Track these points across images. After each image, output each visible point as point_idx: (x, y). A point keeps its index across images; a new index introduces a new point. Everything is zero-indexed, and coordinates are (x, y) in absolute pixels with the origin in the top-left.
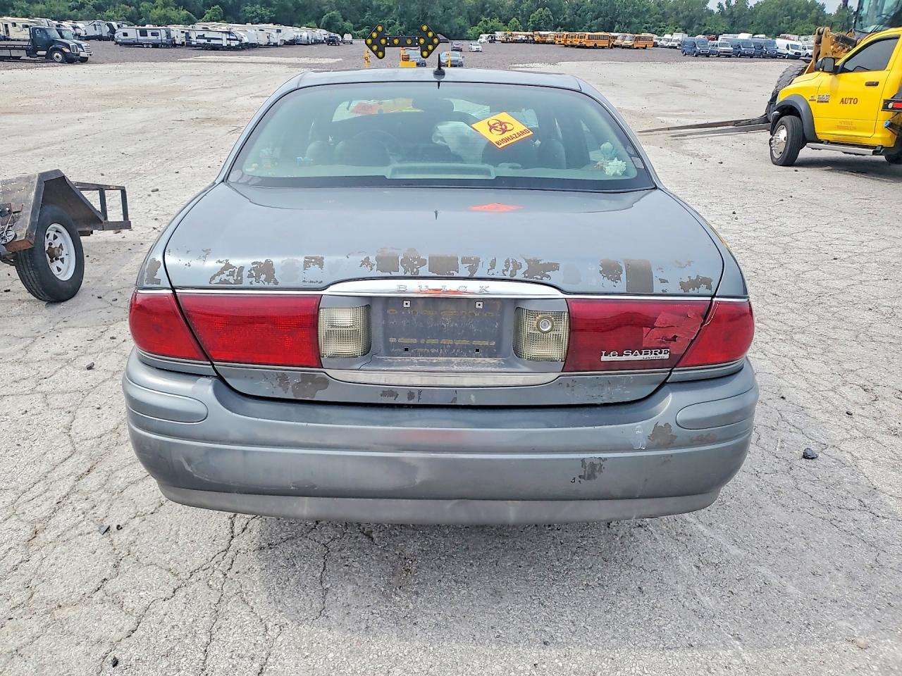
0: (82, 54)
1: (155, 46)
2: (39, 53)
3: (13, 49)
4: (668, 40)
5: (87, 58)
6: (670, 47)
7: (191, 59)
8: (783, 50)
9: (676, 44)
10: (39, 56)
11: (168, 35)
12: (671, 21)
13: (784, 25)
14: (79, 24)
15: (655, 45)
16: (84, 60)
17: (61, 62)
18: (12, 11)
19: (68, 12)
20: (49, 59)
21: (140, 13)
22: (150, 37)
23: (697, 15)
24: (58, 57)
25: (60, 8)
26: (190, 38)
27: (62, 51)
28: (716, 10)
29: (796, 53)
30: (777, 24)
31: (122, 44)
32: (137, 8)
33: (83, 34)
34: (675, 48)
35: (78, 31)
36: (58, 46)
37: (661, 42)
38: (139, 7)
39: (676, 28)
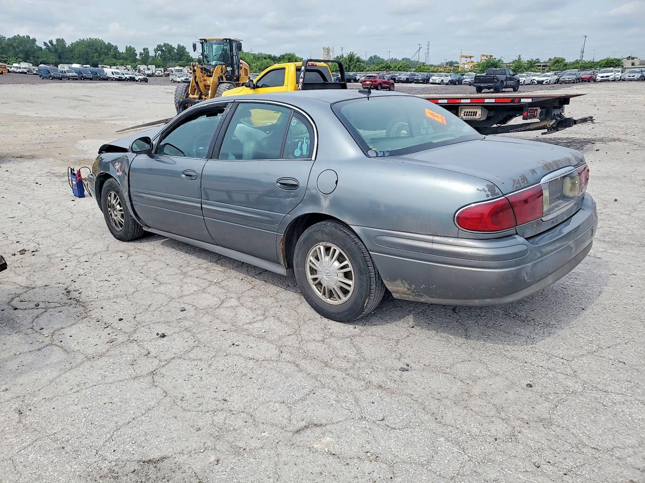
4: (17, 68)
6: (21, 73)
8: (110, 75)
9: (25, 71)
12: (11, 53)
13: (96, 59)
15: (9, 72)
23: (31, 50)
28: (44, 47)
29: (119, 77)
30: (91, 58)
34: (25, 73)
37: (12, 69)
39: (17, 59)
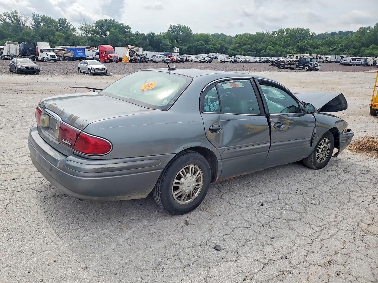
0: (317, 68)
1: (358, 65)
2: (300, 67)
3: (292, 65)
5: (319, 69)
7: (369, 71)
10: (300, 68)
11: (366, 61)
14: (329, 57)
16: (317, 70)
17: (307, 70)
18: (306, 52)
19: (328, 52)
20: (303, 69)
21: (359, 52)
22: (356, 61)
24: (306, 68)
25: (325, 50)
26: (376, 62)
27: (308, 66)
31: (342, 64)
32: (359, 50)
33: (329, 60)
35: (328, 59)
36: (308, 64)
38: (360, 49)
